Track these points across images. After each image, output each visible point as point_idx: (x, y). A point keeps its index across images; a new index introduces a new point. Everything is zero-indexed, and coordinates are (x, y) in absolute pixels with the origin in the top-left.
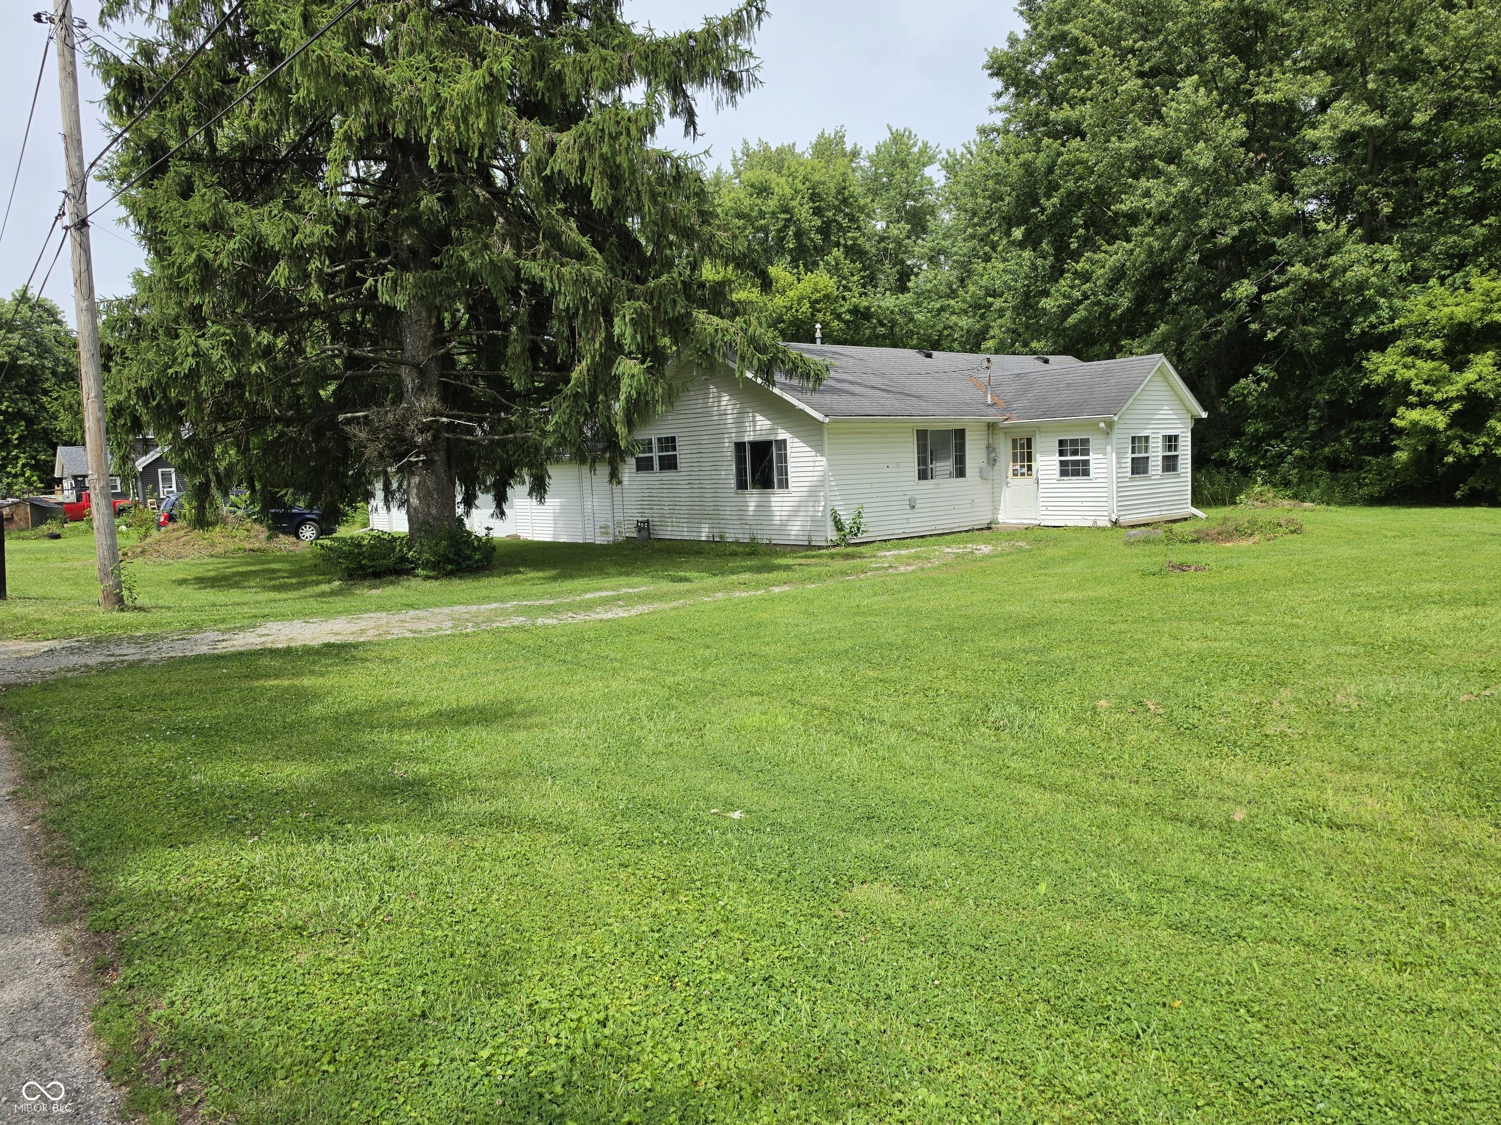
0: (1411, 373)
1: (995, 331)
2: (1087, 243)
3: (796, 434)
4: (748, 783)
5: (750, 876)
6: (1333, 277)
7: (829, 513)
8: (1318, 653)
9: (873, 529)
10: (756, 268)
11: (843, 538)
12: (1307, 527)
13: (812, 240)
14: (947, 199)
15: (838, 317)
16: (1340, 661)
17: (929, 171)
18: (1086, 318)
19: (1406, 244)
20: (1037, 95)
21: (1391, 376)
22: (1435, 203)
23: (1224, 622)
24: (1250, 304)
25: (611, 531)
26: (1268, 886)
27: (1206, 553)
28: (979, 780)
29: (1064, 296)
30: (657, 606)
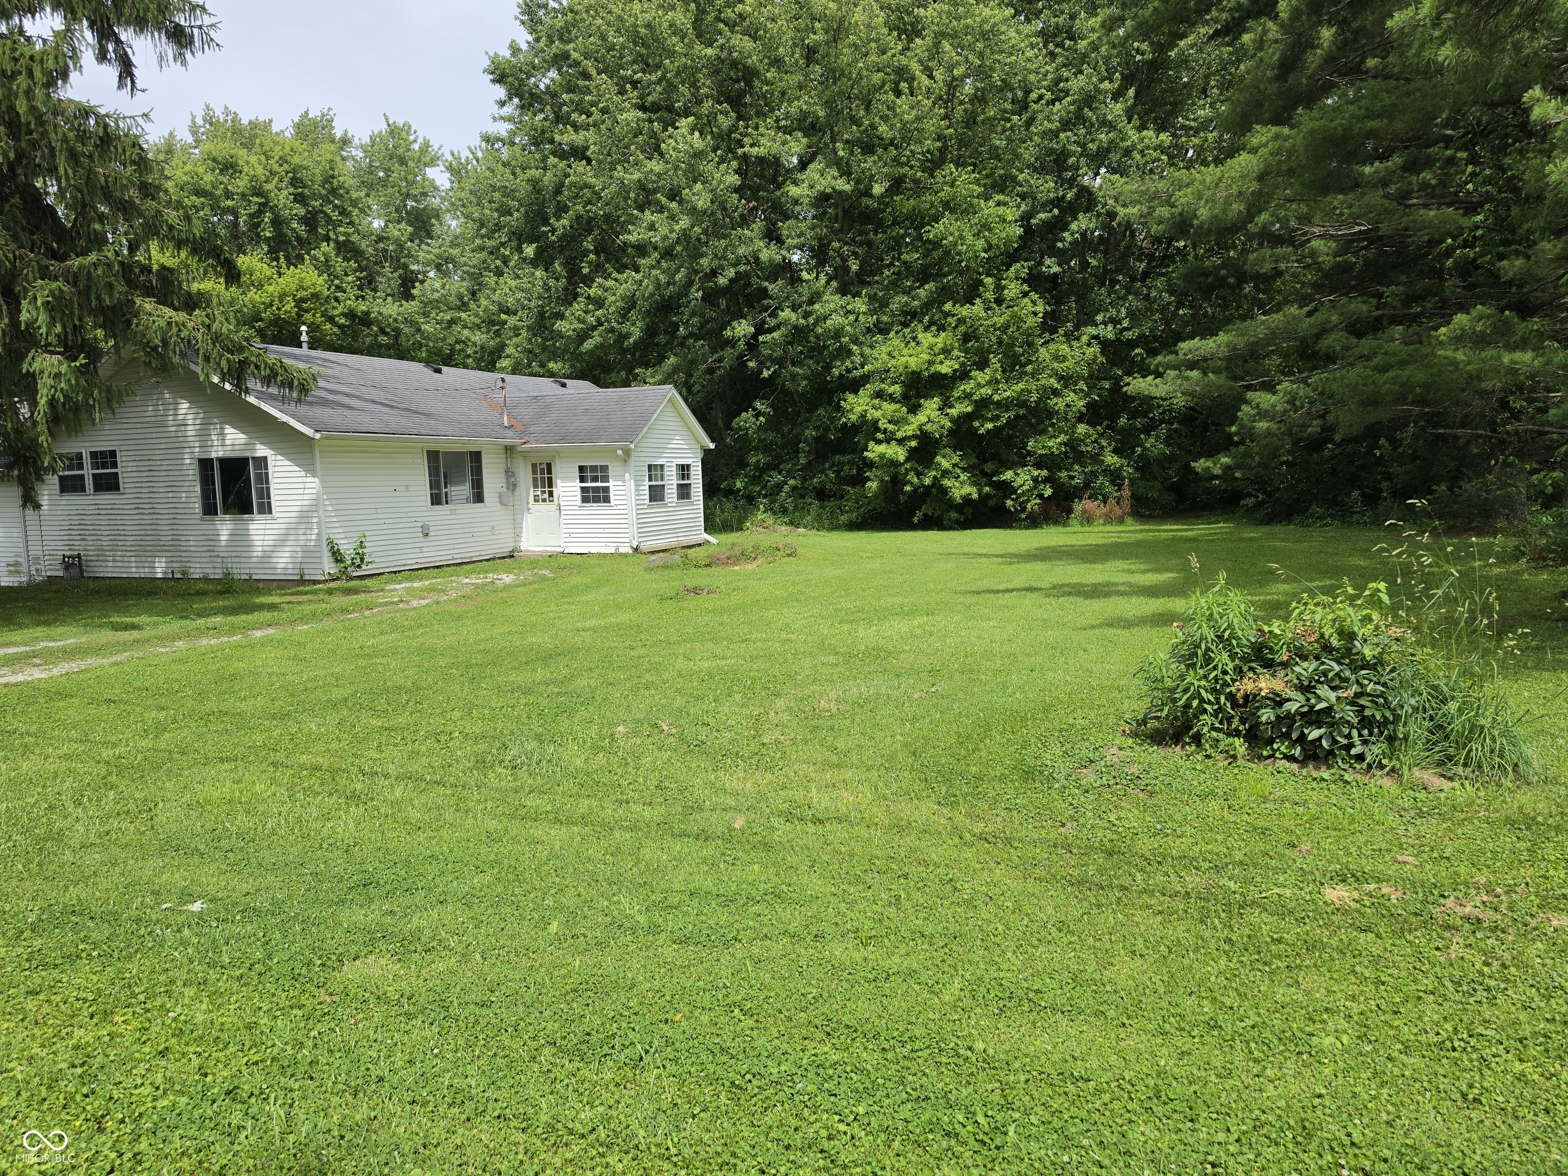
0: (878, 414)
1: (509, 350)
2: (597, 268)
3: (279, 451)
4: (213, 866)
5: (213, 975)
6: (816, 323)
7: (325, 543)
8: (807, 663)
9: (378, 560)
10: (218, 256)
11: (344, 571)
12: (800, 550)
13: (293, 230)
14: (453, 204)
15: (331, 319)
16: (824, 670)
17: (431, 172)
18: (602, 345)
19: (872, 298)
20: (542, 111)
21: (863, 416)
22: (891, 265)
23: (731, 641)
24: (747, 343)
25: (24, 569)
26: (762, 887)
27: (717, 577)
28: (492, 824)
29: (580, 321)
30: (91, 661)
